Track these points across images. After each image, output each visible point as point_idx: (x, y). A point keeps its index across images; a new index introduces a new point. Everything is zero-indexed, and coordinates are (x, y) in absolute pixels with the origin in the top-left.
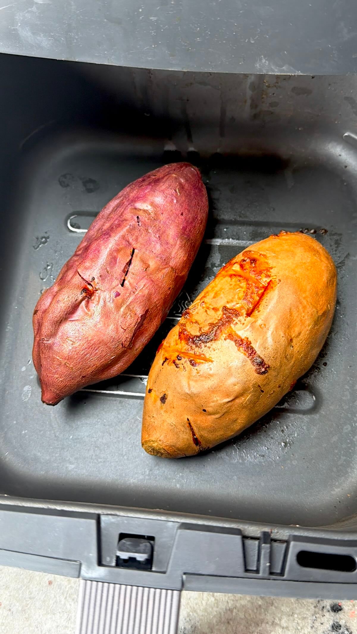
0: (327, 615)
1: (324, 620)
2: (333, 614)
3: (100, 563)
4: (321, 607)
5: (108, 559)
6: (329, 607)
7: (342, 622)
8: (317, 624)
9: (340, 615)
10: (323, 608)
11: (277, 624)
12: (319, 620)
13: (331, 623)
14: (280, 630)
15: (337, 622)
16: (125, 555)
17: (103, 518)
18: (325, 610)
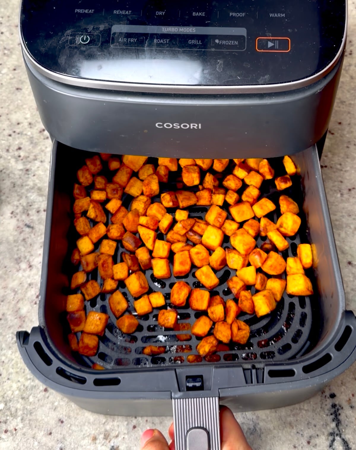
0: (328, 400)
1: (327, 403)
2: (331, 399)
3: (180, 391)
4: (324, 396)
5: (183, 389)
6: (328, 396)
7: (337, 403)
8: (323, 406)
9: (336, 399)
10: (325, 396)
11: (302, 409)
12: (324, 403)
13: (331, 404)
14: (304, 412)
15: (334, 403)
16: (190, 385)
17: (177, 370)
18: (327, 397)
